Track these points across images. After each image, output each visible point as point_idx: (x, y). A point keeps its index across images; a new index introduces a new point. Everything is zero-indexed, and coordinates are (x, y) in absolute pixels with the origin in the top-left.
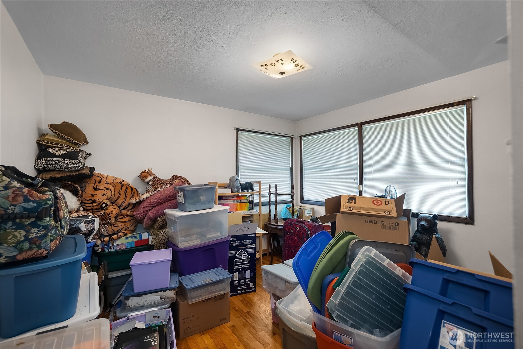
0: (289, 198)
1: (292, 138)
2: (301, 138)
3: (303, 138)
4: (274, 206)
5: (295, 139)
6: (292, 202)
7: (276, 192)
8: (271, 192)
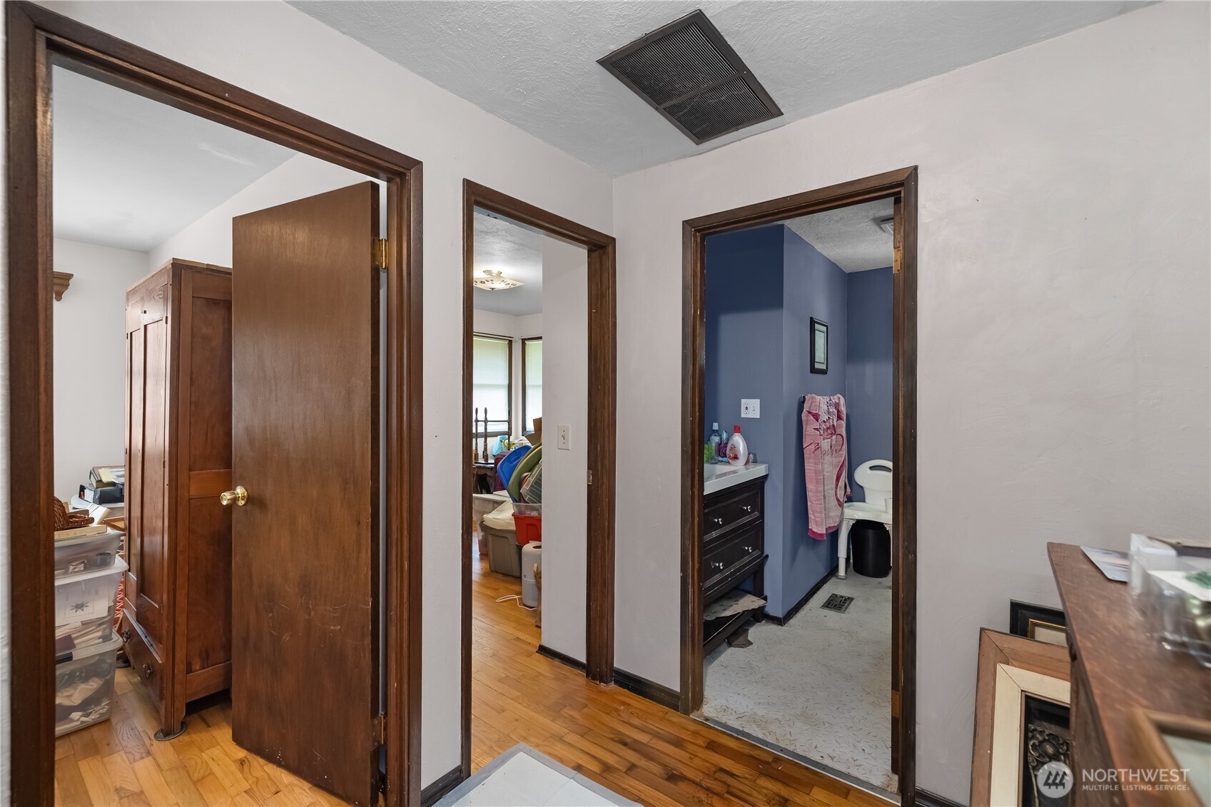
0: (504, 427)
1: (510, 342)
2: (524, 341)
3: (527, 342)
4: (483, 439)
5: (516, 341)
6: (509, 433)
7: (486, 418)
8: (479, 419)
